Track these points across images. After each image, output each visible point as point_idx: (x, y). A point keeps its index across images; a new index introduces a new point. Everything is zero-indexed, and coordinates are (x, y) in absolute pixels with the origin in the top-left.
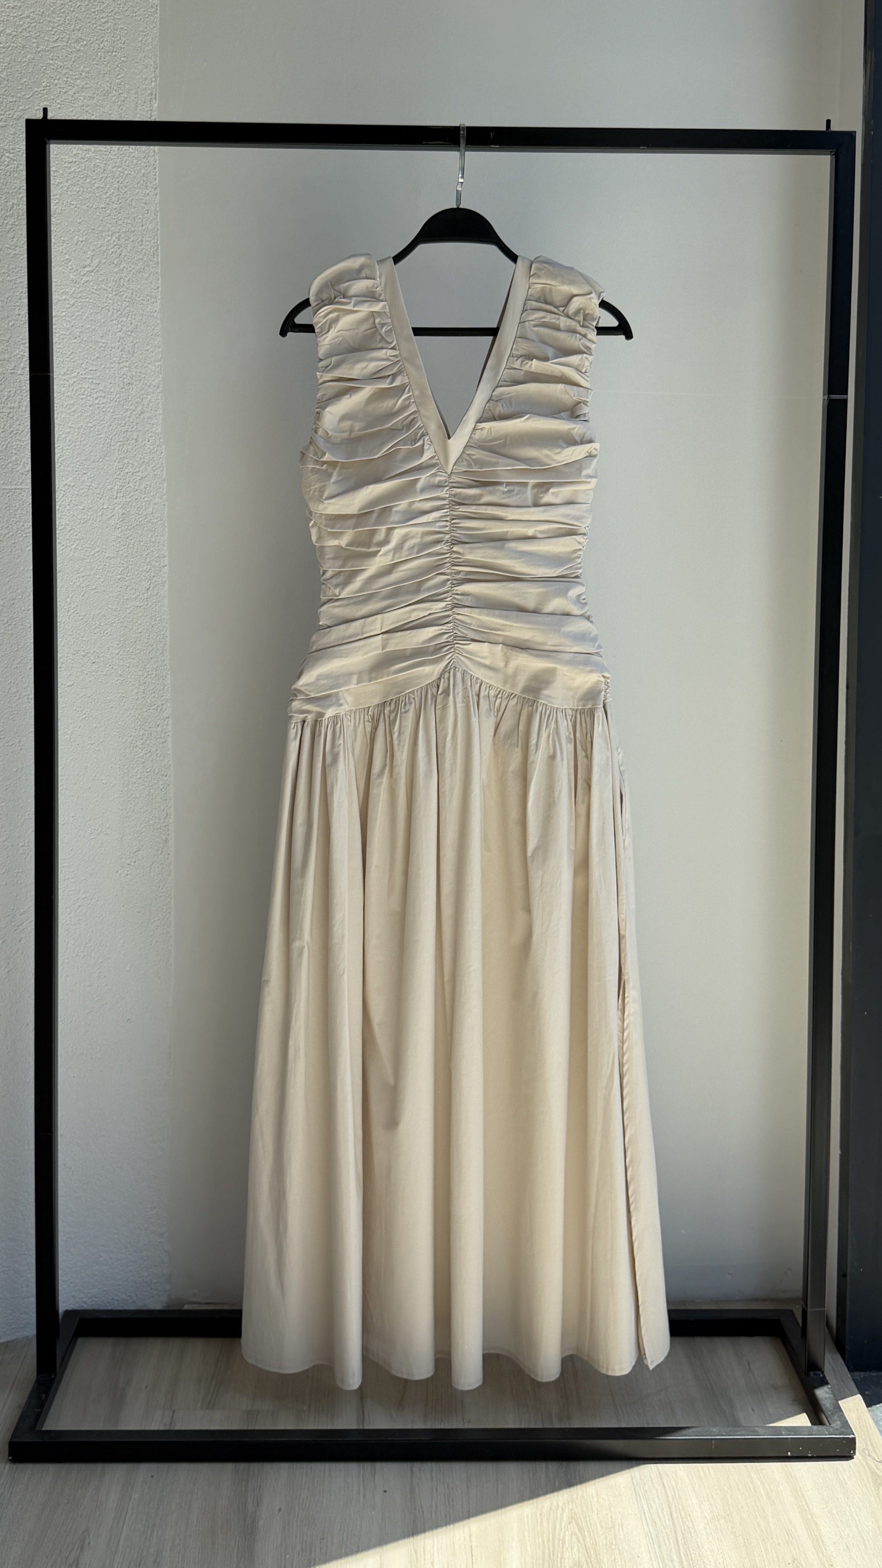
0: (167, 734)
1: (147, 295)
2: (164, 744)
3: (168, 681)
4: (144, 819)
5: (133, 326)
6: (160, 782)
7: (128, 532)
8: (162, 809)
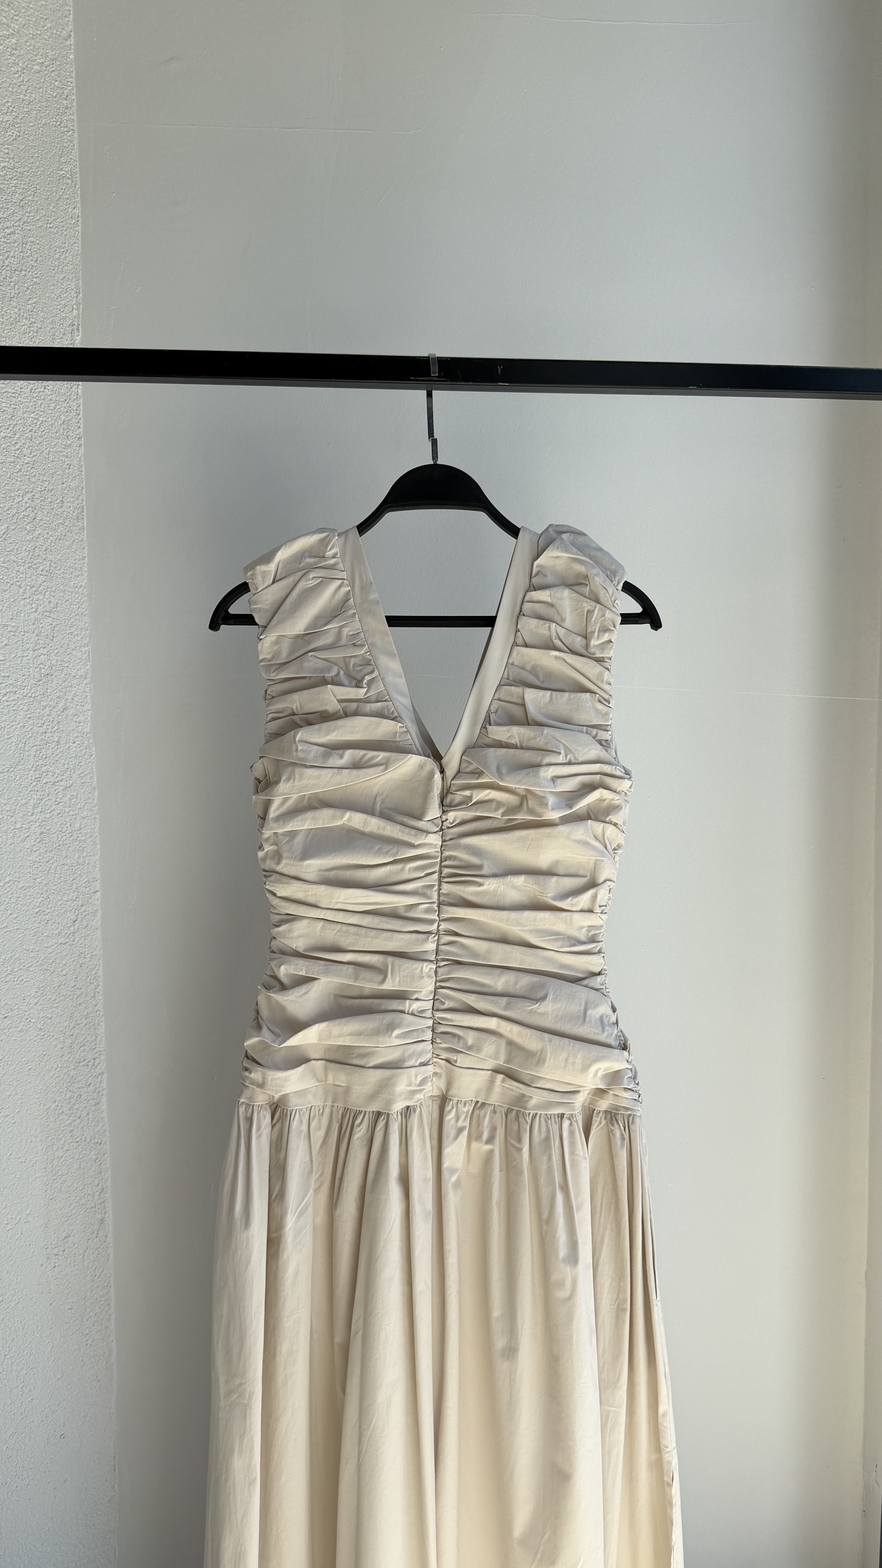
0: (101, 1094)
1: (70, 567)
2: (97, 1106)
3: (102, 1029)
4: (73, 1198)
5: (52, 604)
6: (93, 1153)
7: (48, 854)
8: (96, 1183)
